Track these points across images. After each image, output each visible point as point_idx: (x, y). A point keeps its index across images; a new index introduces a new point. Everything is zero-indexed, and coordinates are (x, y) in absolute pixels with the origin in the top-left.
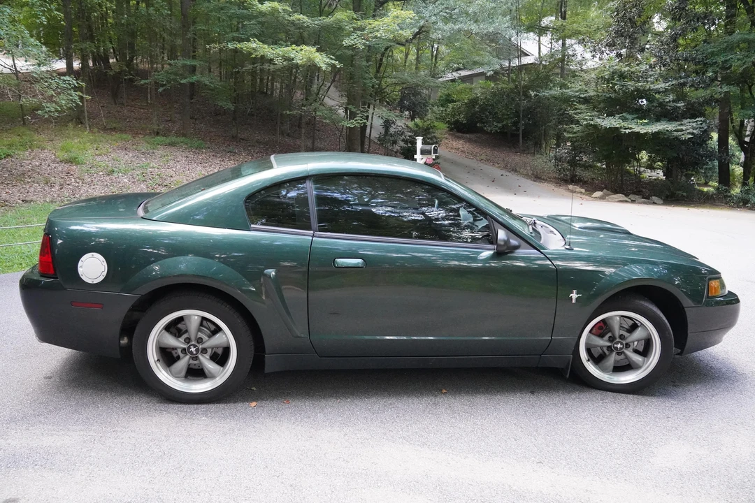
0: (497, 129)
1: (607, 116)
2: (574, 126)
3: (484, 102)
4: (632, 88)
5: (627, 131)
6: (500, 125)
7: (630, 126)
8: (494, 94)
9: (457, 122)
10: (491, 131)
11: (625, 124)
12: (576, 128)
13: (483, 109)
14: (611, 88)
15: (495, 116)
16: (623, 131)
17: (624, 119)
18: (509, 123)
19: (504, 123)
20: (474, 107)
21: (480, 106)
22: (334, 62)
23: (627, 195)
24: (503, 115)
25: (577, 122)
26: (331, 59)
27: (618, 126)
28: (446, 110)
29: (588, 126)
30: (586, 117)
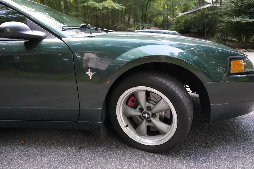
0: (196, 31)
1: (235, 17)
2: (222, 24)
3: (190, 21)
4: (247, 4)
5: (244, 22)
6: (197, 29)
7: (246, 20)
8: (194, 18)
9: (181, 29)
10: (194, 31)
11: (244, 19)
12: (223, 24)
13: (190, 24)
14: (237, 5)
15: (195, 26)
16: (242, 22)
17: (243, 17)
18: (201, 28)
19: (199, 28)
20: (187, 23)
21: (189, 23)
22: (122, 6)
23: (246, 49)
24: (198, 25)
25: (224, 22)
26: (121, 5)
27: (240, 20)
28: (177, 26)
29: (227, 22)
30: (227, 19)
